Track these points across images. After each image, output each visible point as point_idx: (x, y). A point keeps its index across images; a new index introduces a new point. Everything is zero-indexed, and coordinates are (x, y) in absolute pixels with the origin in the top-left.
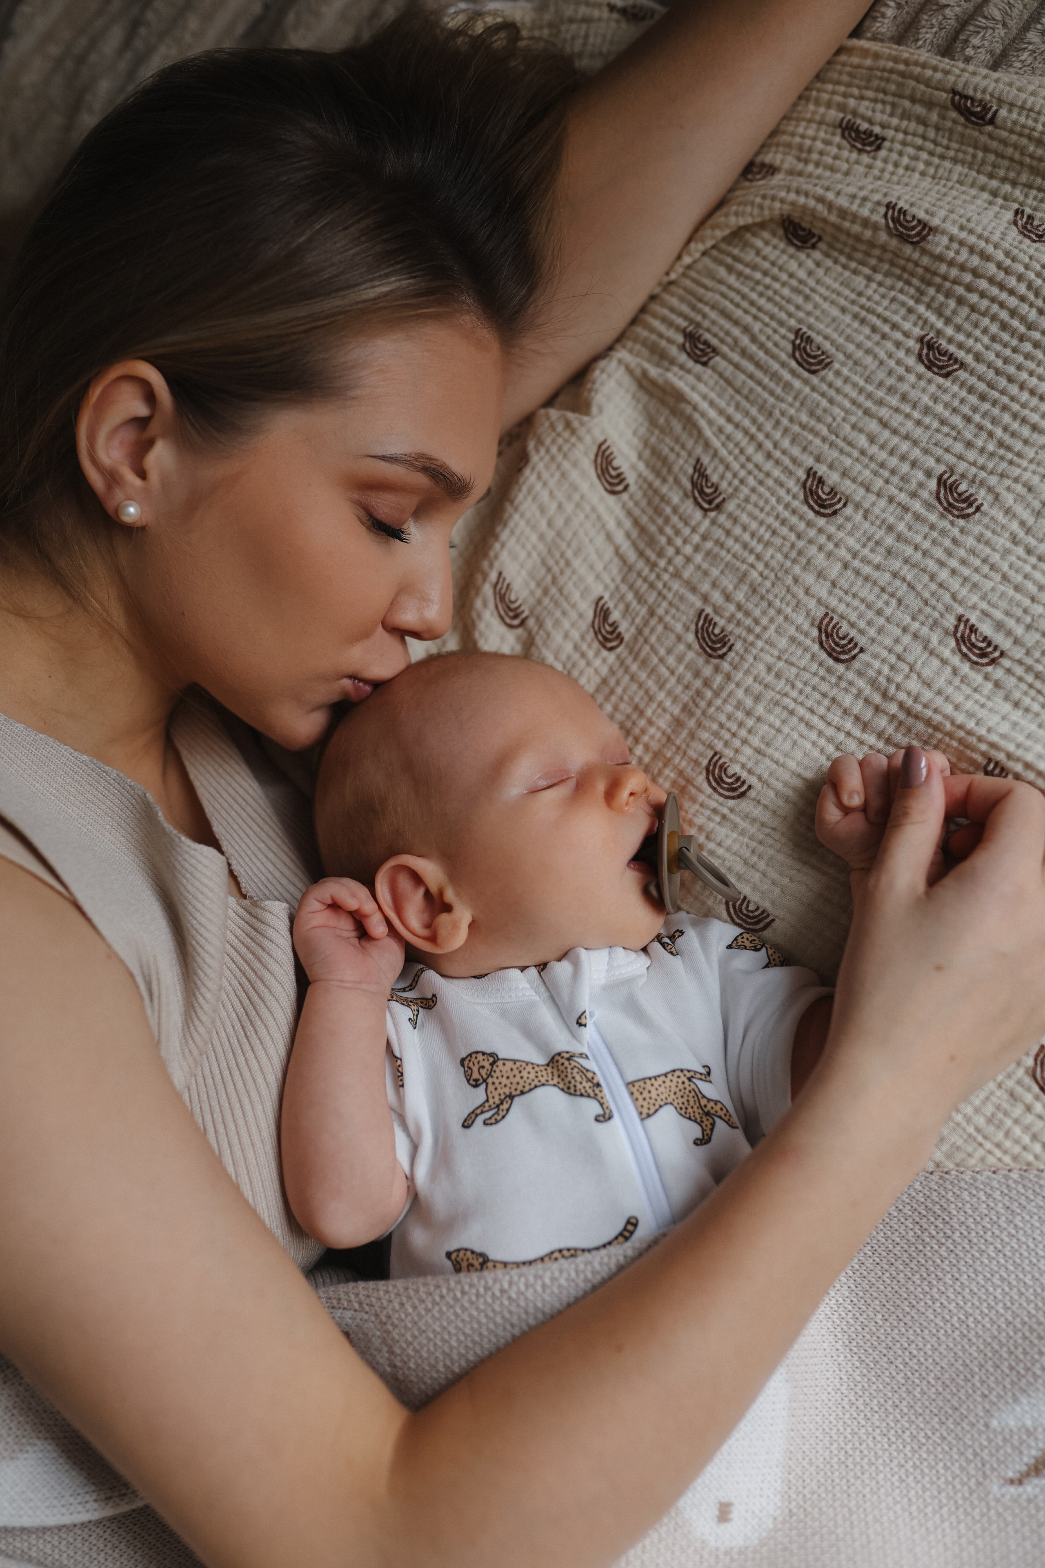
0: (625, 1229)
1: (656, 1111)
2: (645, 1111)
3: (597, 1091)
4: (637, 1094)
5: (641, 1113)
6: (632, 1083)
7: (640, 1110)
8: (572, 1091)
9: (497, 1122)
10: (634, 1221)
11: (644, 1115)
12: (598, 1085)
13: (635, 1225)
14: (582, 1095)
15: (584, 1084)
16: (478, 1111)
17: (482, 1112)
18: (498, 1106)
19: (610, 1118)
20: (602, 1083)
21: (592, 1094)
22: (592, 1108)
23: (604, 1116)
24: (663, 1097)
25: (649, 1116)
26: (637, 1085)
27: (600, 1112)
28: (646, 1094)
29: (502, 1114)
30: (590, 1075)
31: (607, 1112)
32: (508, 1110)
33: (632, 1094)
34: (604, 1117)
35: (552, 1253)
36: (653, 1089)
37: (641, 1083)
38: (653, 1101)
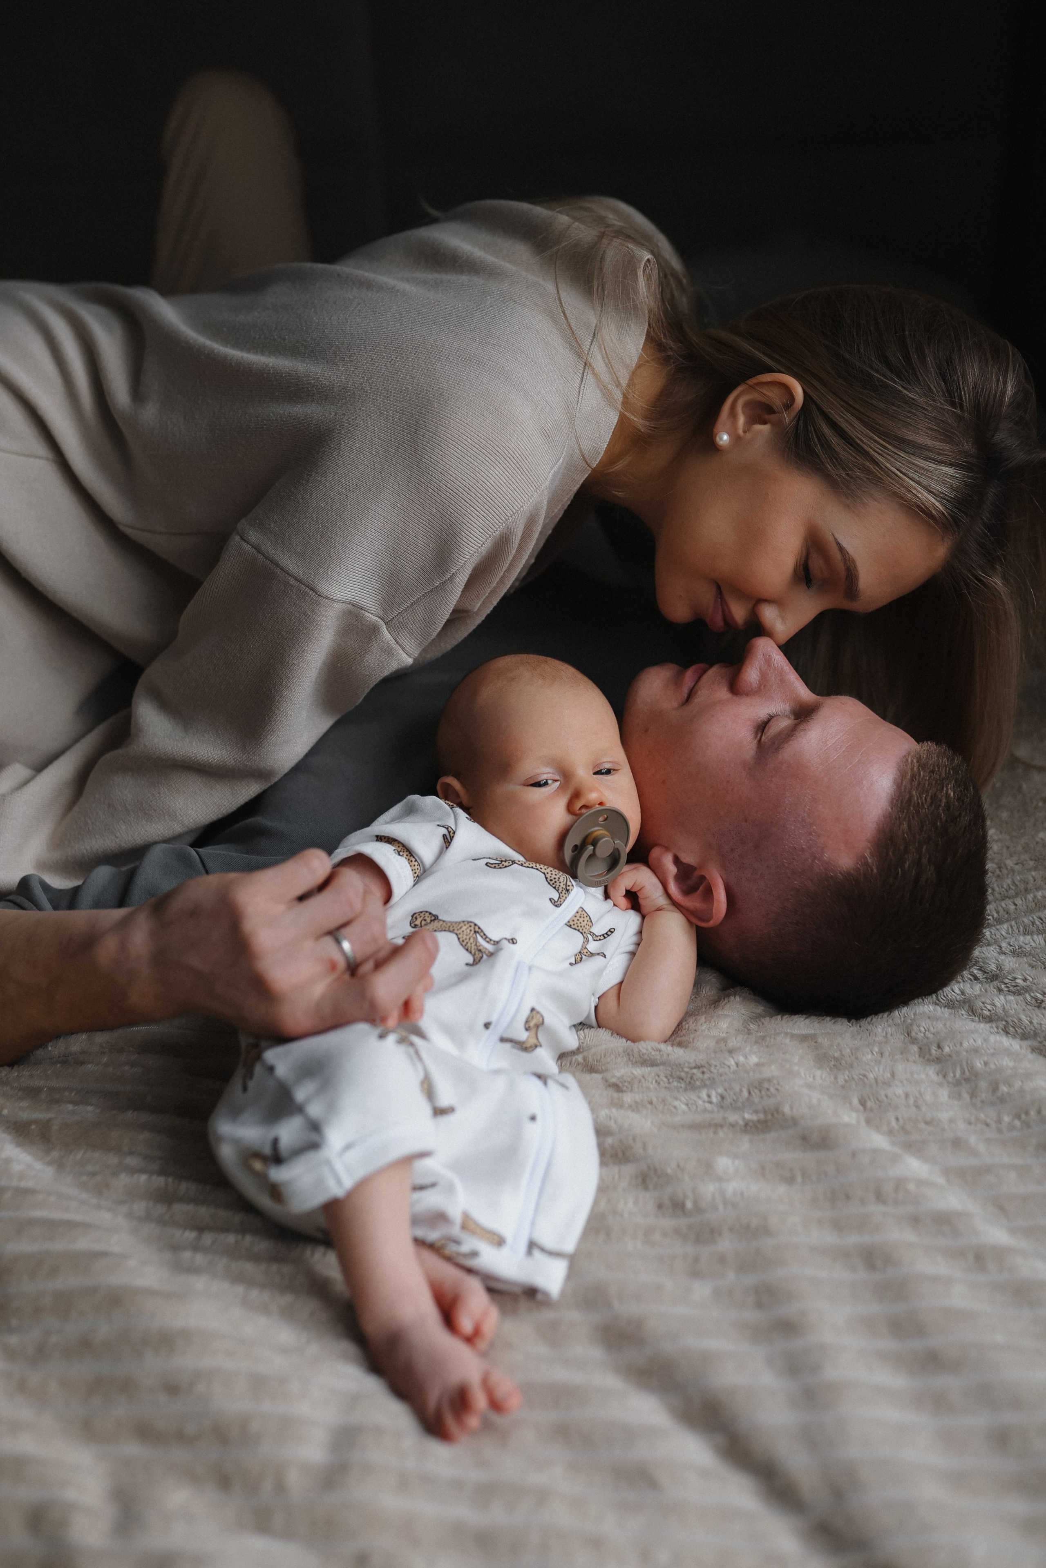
1: (575, 929)
2: (572, 923)
4: (578, 915)
5: (569, 922)
6: (583, 910)
7: (571, 920)
9: (494, 867)
10: (515, 941)
11: (568, 924)
18: (502, 862)
19: (556, 906)
23: (555, 902)
24: (584, 930)
25: (570, 926)
26: (584, 912)
31: (559, 903)
32: (506, 867)
33: (577, 912)
35: (471, 922)
37: (586, 915)
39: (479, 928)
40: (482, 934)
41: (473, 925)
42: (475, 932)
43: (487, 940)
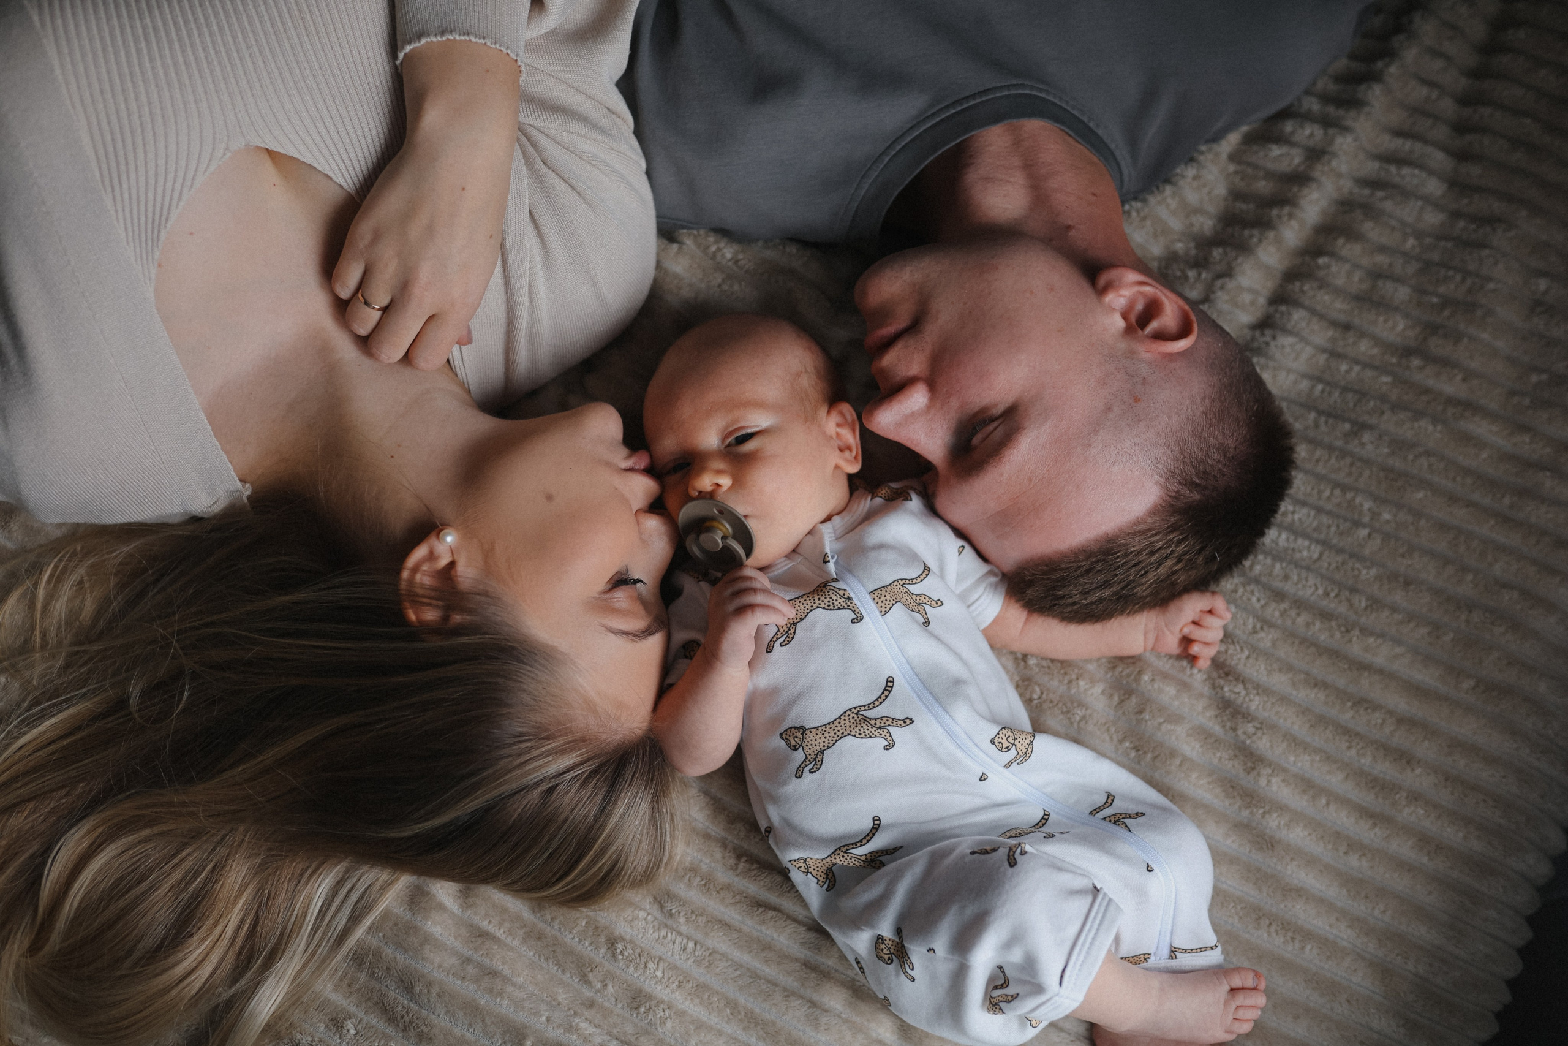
0: (887, 686)
1: (891, 608)
2: (883, 610)
3: (849, 603)
4: (877, 599)
5: (881, 612)
6: (873, 592)
7: (880, 609)
8: (832, 607)
9: (789, 642)
10: (891, 679)
11: (883, 613)
12: (849, 599)
13: (893, 682)
14: (839, 609)
15: (839, 600)
16: (775, 639)
17: (777, 639)
18: (787, 632)
19: (861, 619)
20: (852, 595)
21: (846, 606)
22: (848, 615)
24: (894, 598)
25: (886, 612)
26: (876, 592)
27: (854, 616)
28: (883, 598)
29: (791, 636)
30: (841, 593)
31: (859, 615)
33: (874, 599)
34: (858, 619)
36: (887, 594)
37: (879, 591)
38: (887, 602)
39: (855, 708)
40: (863, 708)
41: (848, 713)
42: (857, 714)
43: (871, 706)
